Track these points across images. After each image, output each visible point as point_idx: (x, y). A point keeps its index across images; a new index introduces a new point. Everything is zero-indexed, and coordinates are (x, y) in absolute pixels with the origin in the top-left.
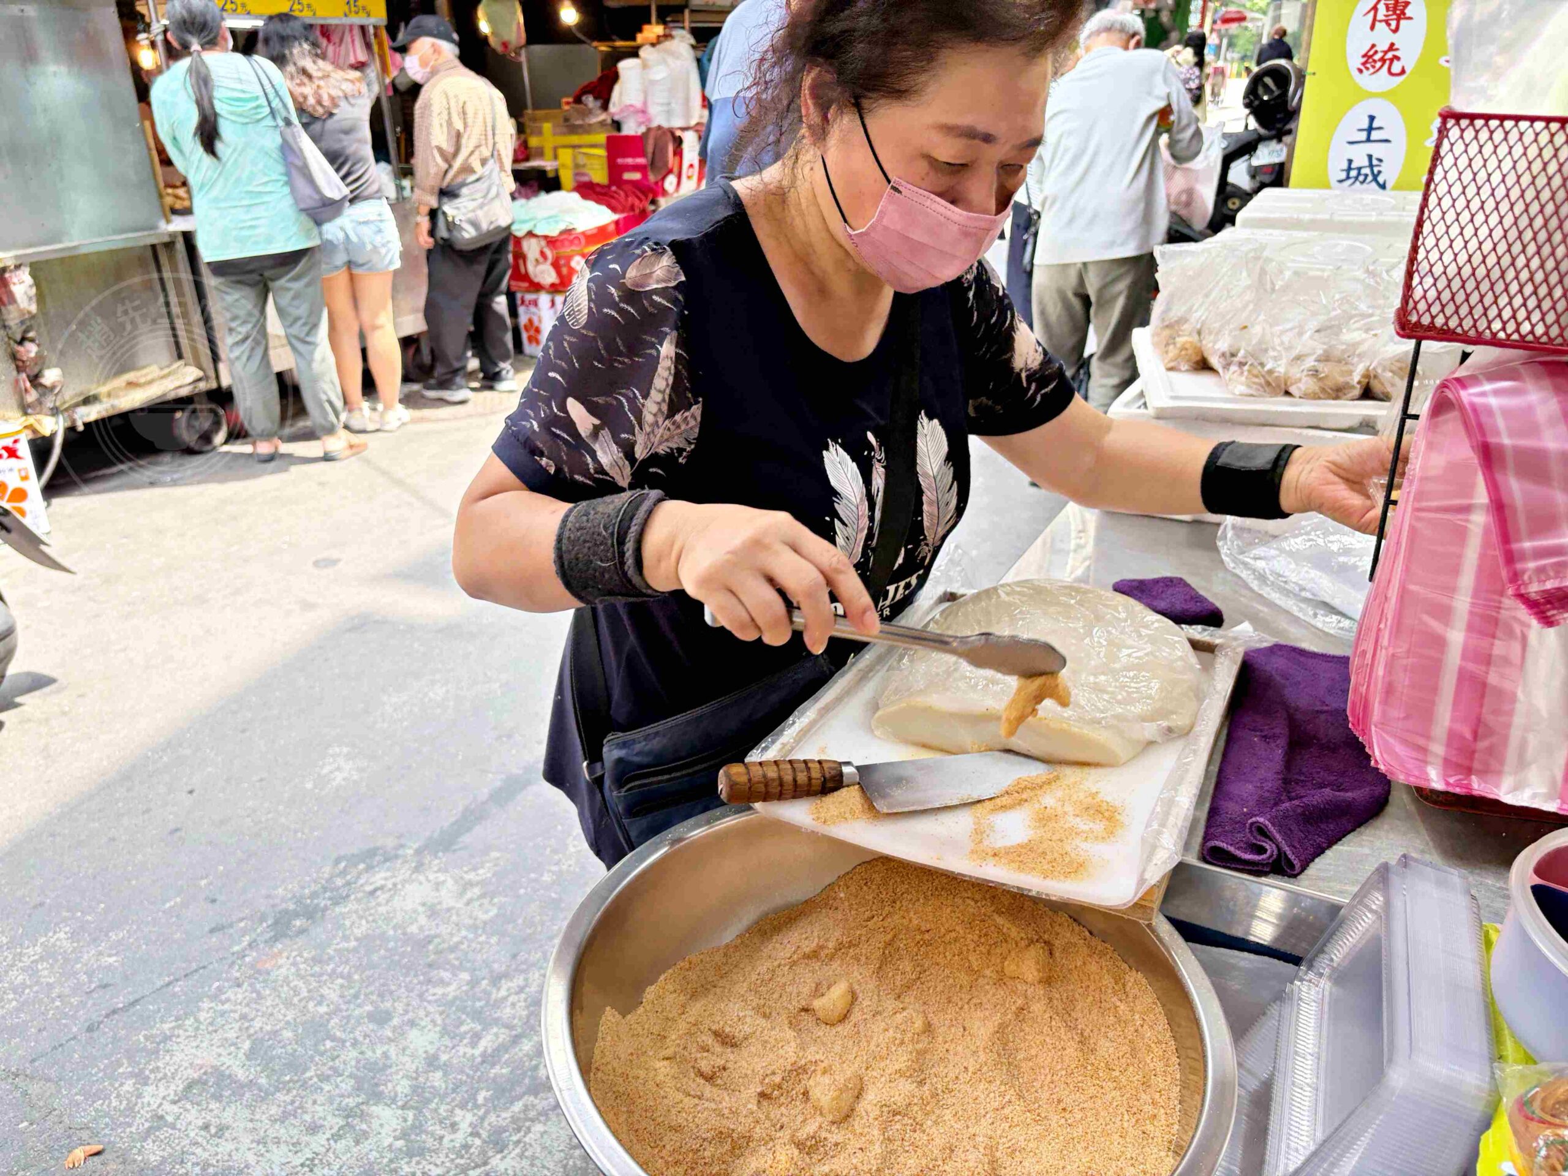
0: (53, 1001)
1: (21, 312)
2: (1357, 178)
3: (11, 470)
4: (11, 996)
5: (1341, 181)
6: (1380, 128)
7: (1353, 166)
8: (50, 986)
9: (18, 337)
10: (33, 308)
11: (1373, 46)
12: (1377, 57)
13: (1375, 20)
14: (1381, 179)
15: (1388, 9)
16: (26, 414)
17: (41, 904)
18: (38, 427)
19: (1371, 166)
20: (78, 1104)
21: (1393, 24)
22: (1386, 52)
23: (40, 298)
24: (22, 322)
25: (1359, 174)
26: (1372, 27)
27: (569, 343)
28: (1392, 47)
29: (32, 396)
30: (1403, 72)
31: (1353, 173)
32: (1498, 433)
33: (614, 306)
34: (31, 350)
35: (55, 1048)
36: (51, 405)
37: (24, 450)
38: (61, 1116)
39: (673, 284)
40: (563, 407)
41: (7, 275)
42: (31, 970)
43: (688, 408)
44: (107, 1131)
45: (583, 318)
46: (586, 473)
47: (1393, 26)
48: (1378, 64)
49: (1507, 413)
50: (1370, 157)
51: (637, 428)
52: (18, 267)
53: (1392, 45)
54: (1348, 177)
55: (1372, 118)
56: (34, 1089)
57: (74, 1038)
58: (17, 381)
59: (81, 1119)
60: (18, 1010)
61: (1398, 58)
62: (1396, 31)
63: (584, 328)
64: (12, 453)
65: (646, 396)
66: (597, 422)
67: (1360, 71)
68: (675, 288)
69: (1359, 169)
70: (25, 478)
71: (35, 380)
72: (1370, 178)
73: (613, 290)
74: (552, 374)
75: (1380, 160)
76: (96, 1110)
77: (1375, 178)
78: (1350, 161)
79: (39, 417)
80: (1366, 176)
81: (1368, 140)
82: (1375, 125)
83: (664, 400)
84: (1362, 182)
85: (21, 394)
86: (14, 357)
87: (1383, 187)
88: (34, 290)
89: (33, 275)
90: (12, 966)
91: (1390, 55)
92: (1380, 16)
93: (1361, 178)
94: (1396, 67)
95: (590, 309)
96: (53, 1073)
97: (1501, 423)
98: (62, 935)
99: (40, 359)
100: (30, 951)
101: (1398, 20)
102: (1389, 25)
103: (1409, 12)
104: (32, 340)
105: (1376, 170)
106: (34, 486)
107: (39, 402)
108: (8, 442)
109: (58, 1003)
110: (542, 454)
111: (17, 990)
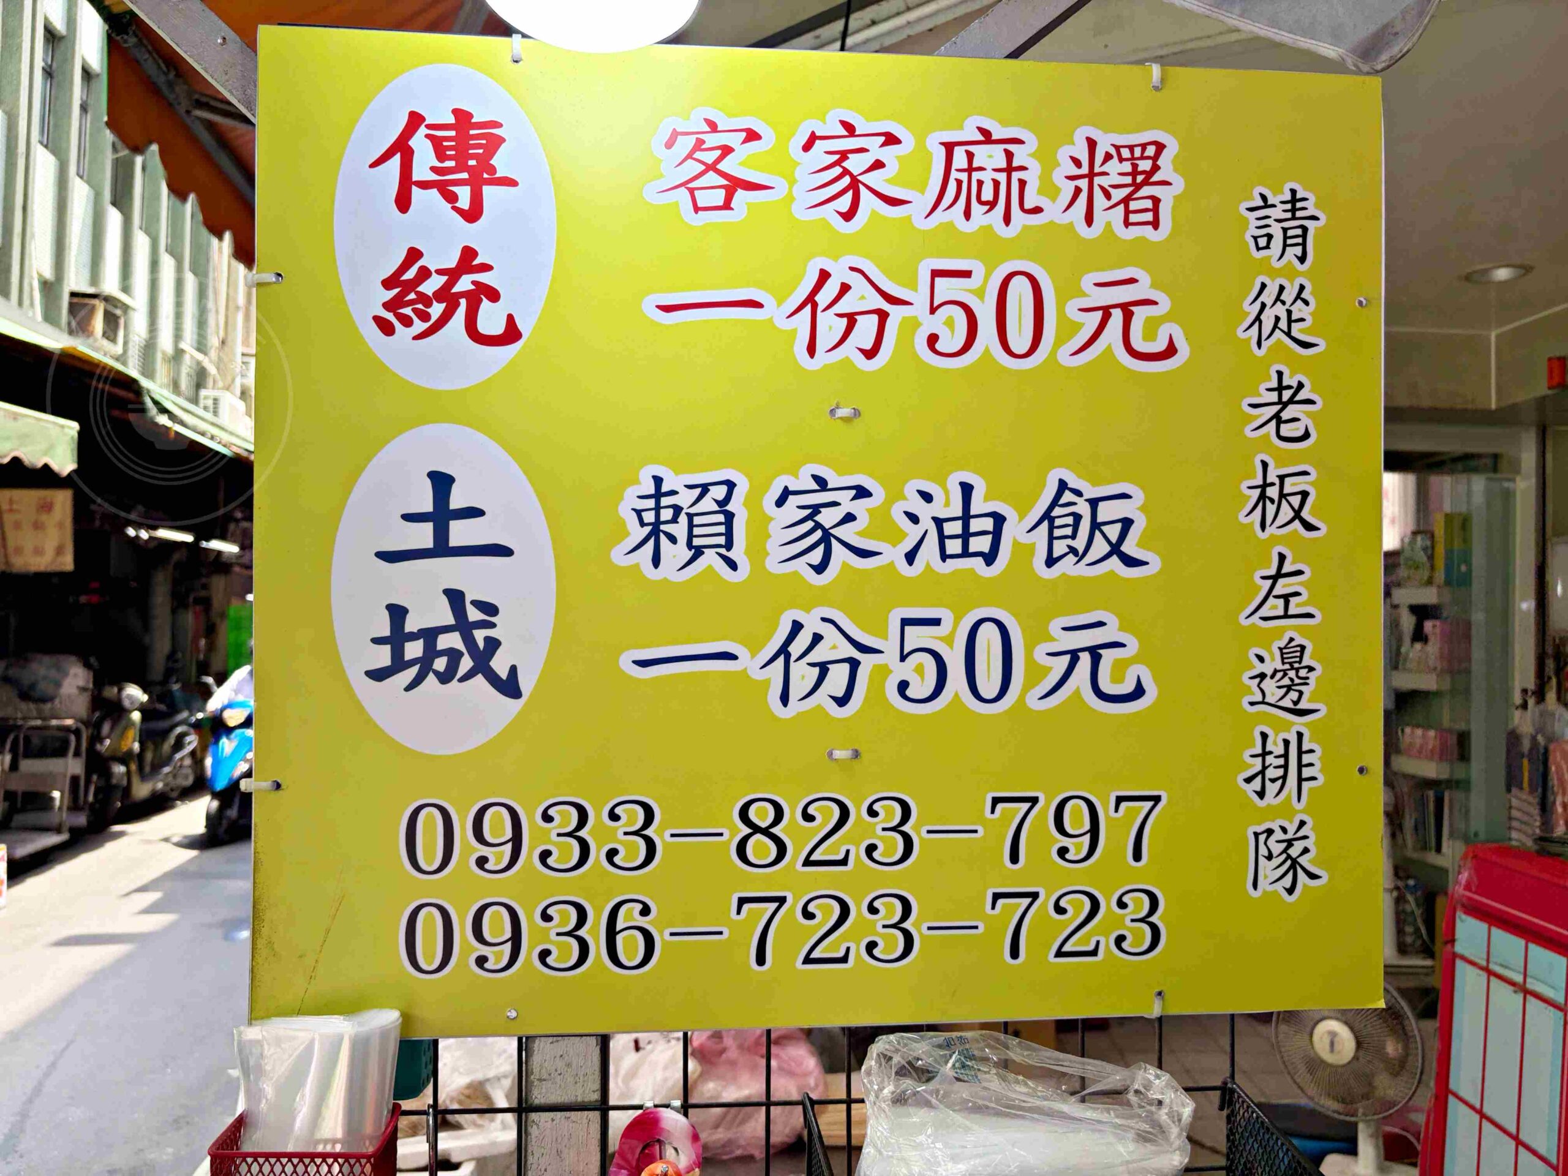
2: (425, 664)
5: (378, 675)
6: (474, 513)
7: (412, 625)
11: (414, 255)
12: (429, 287)
13: (406, 181)
14: (500, 665)
15: (441, 155)
19: (463, 626)
21: (464, 195)
22: (453, 275)
25: (431, 652)
26: (403, 202)
28: (468, 260)
30: (511, 334)
31: (414, 650)
47: (464, 202)
48: (437, 310)
50: (455, 597)
53: (469, 254)
54: (399, 664)
55: (442, 483)
61: (494, 295)
62: (472, 214)
67: (387, 328)
69: (430, 635)
72: (466, 664)
75: (490, 609)
77: (482, 666)
78: (397, 613)
80: (454, 656)
81: (442, 548)
82: (456, 502)
84: (445, 678)
87: (509, 687)
91: (465, 284)
92: (421, 171)
93: (440, 664)
94: (491, 320)
101: (476, 186)
102: (451, 198)
103: (502, 164)
105: (480, 635)
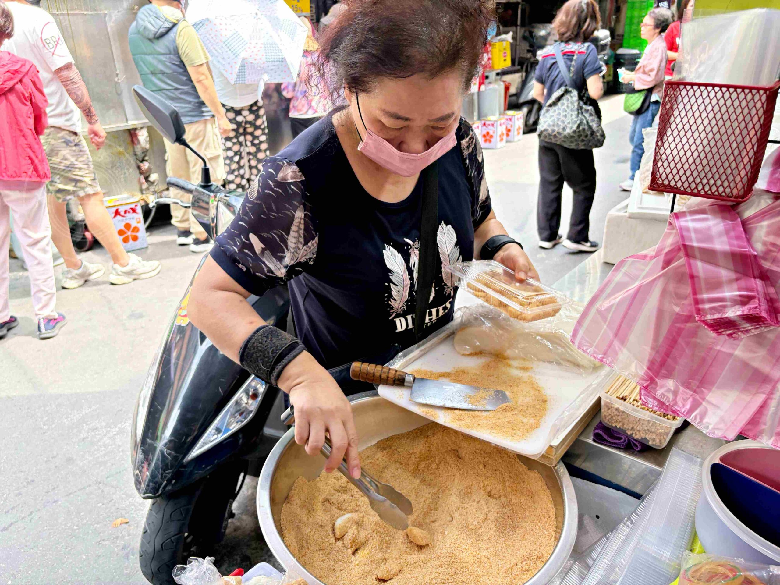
0: (119, 452)
1: (143, 148)
3: (133, 218)
4: (103, 448)
8: (119, 446)
9: (141, 159)
10: (148, 146)
16: (142, 193)
17: (121, 410)
18: (146, 199)
20: (122, 499)
23: (151, 142)
24: (143, 153)
27: (249, 207)
29: (145, 186)
32: (691, 240)
33: (272, 189)
34: (145, 166)
35: (117, 473)
36: (153, 190)
37: (139, 210)
38: (115, 503)
39: (299, 180)
40: (248, 238)
41: (137, 132)
42: (113, 438)
43: (313, 239)
44: (133, 512)
45: (255, 195)
46: (262, 272)
49: (696, 231)
51: (286, 250)
52: (142, 128)
56: (106, 490)
57: (126, 470)
58: (139, 179)
59: (122, 505)
60: (105, 455)
63: (255, 199)
64: (134, 211)
65: (288, 234)
66: (264, 246)
68: (300, 182)
70: (138, 222)
71: (147, 179)
73: (271, 183)
74: (240, 223)
76: (130, 502)
79: (148, 195)
83: (300, 236)
85: (141, 184)
86: (139, 168)
88: (148, 139)
89: (148, 131)
90: (105, 435)
95: (258, 190)
96: (114, 483)
97: (693, 235)
98: (127, 424)
99: (149, 171)
100: (114, 430)
104: (146, 161)
106: (142, 226)
107: (148, 189)
108: (133, 206)
109: (121, 454)
110: (239, 263)
111: (105, 446)
